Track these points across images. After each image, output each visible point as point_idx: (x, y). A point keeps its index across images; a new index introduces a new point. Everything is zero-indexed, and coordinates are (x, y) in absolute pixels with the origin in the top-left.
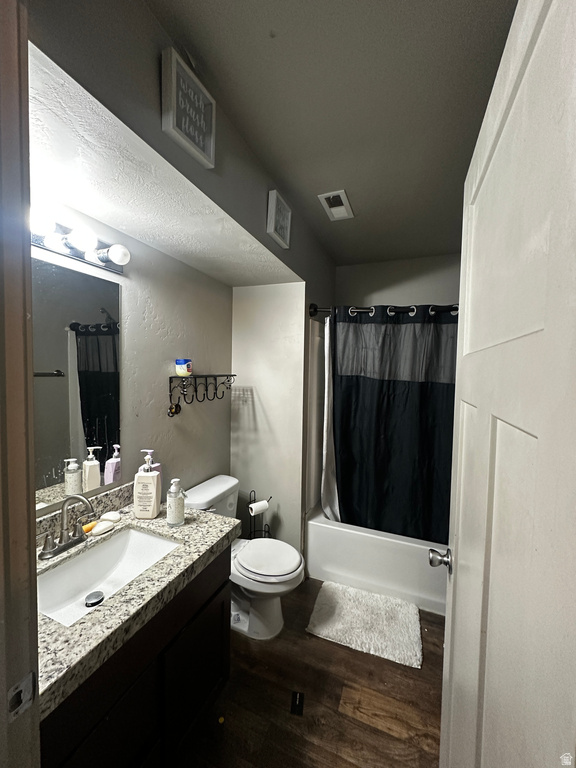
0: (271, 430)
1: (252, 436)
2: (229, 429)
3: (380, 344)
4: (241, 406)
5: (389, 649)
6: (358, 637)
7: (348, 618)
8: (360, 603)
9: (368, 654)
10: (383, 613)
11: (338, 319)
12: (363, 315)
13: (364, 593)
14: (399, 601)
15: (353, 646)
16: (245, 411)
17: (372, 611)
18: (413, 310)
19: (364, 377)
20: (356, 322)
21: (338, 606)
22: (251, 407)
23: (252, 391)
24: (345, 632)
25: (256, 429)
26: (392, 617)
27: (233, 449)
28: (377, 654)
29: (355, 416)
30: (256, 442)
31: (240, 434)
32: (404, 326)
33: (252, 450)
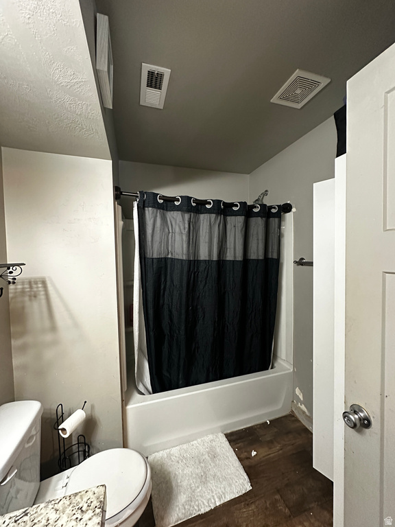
0: (76, 325)
1: (48, 337)
2: (9, 336)
3: (187, 230)
4: (28, 303)
5: (228, 489)
6: (202, 496)
7: (185, 483)
8: (186, 459)
9: (216, 508)
10: (206, 456)
11: (146, 205)
12: (169, 203)
13: (185, 446)
14: (211, 437)
15: (203, 511)
16: (35, 310)
17: (199, 460)
18: (210, 203)
19: (172, 259)
20: (163, 209)
21: (172, 476)
22: (44, 302)
23: (44, 283)
24: (190, 500)
25: (54, 328)
26: (214, 456)
27: (16, 362)
28: (222, 502)
29: (164, 294)
30: (55, 343)
31: (28, 339)
32: (202, 216)
33: (49, 354)
